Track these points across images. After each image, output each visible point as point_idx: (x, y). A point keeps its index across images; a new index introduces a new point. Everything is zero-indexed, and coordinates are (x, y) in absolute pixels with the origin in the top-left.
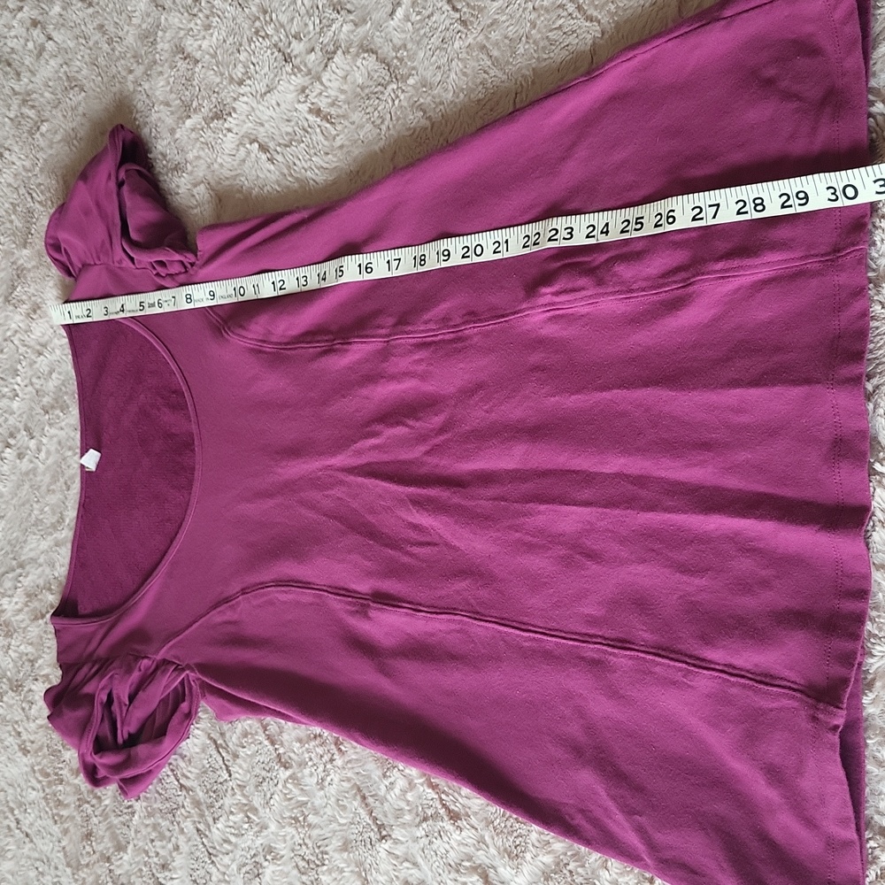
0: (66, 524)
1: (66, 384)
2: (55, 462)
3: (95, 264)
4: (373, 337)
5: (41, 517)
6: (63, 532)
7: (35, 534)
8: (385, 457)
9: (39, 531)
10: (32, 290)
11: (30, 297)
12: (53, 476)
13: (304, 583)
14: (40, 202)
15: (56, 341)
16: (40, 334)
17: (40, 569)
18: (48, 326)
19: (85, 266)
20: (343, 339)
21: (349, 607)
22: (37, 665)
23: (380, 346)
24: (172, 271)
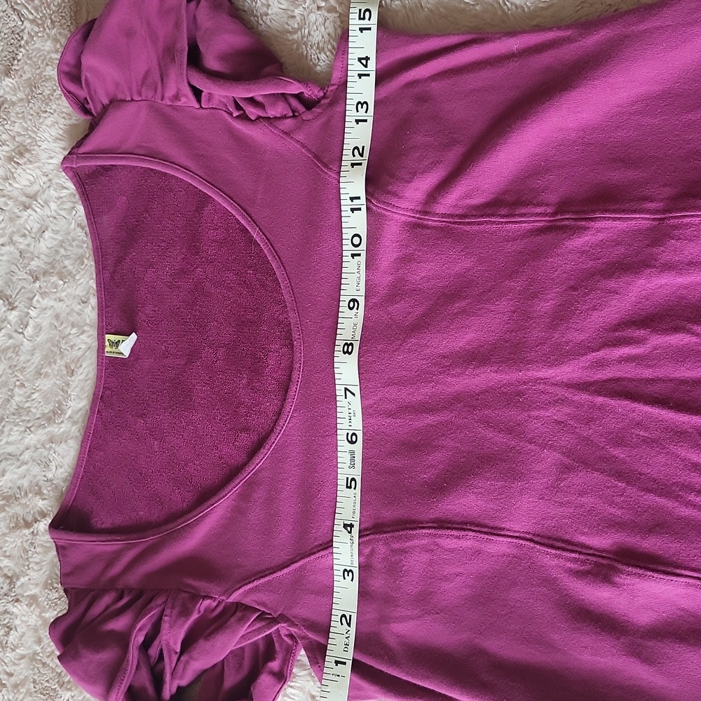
0: (67, 416)
1: (66, 245)
2: (50, 340)
3: (132, 100)
4: (635, 212)
5: (28, 405)
6: (63, 425)
7: (17, 425)
8: (647, 373)
9: (23, 421)
10: (17, 128)
11: (14, 138)
12: (46, 357)
13: (492, 528)
14: (33, 21)
15: (52, 192)
16: (27, 183)
17: (24, 467)
18: (40, 173)
19: (115, 102)
20: (577, 212)
21: (569, 565)
22: (19, 583)
23: (646, 224)
24: (271, 113)
